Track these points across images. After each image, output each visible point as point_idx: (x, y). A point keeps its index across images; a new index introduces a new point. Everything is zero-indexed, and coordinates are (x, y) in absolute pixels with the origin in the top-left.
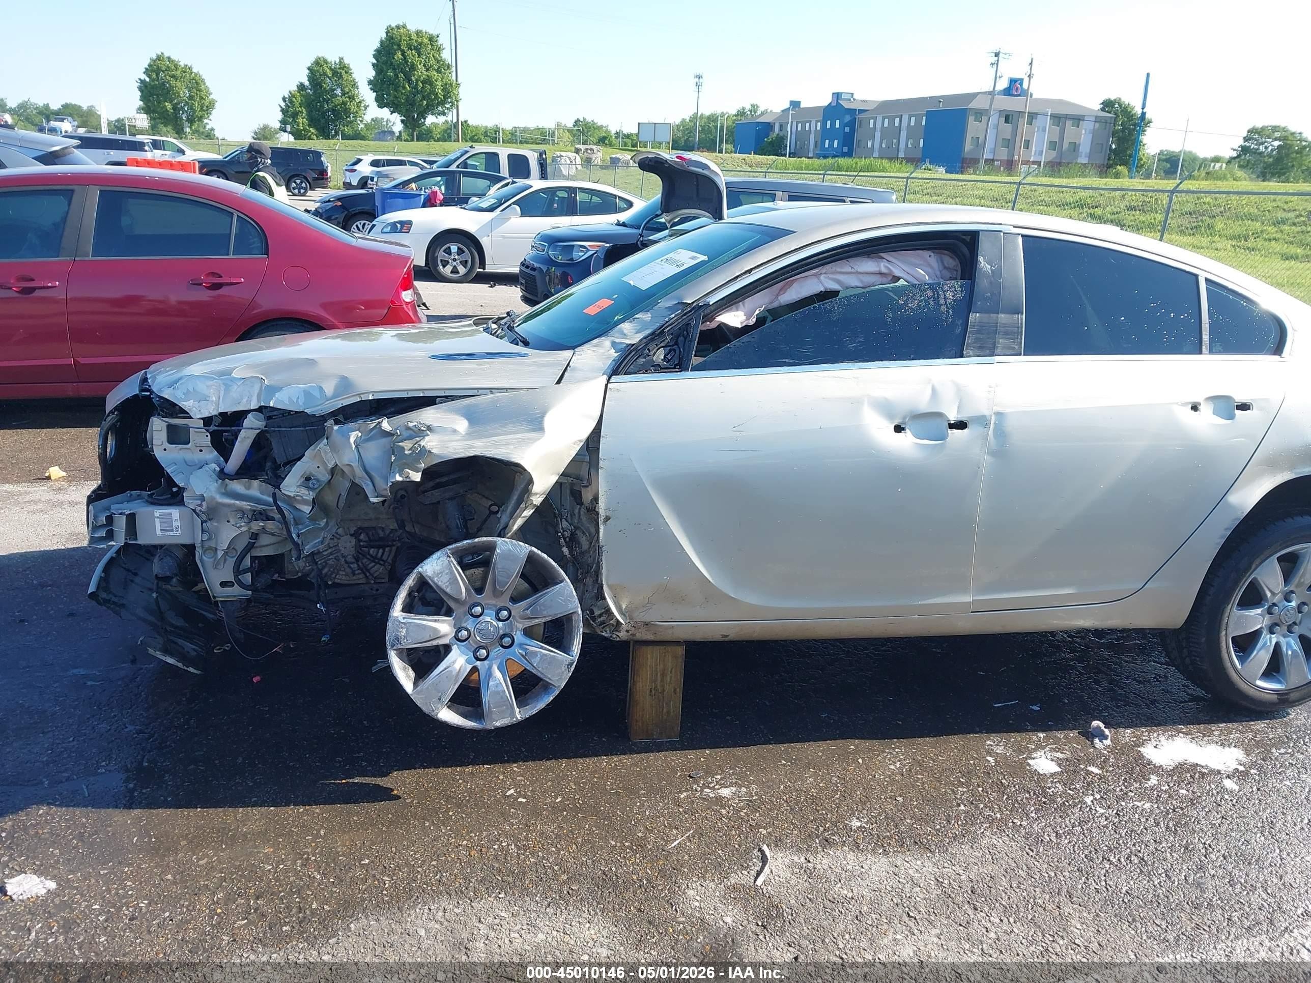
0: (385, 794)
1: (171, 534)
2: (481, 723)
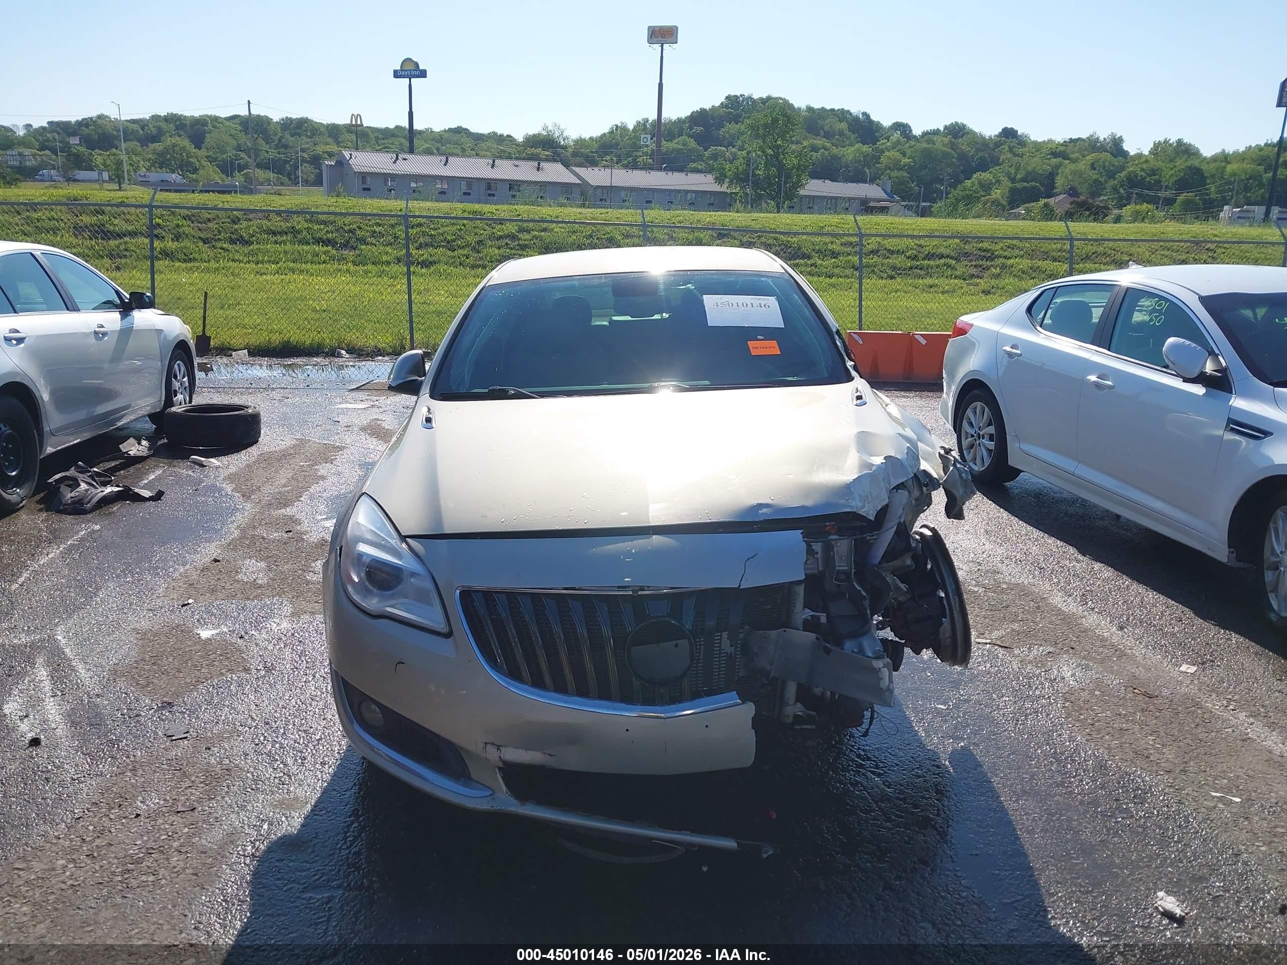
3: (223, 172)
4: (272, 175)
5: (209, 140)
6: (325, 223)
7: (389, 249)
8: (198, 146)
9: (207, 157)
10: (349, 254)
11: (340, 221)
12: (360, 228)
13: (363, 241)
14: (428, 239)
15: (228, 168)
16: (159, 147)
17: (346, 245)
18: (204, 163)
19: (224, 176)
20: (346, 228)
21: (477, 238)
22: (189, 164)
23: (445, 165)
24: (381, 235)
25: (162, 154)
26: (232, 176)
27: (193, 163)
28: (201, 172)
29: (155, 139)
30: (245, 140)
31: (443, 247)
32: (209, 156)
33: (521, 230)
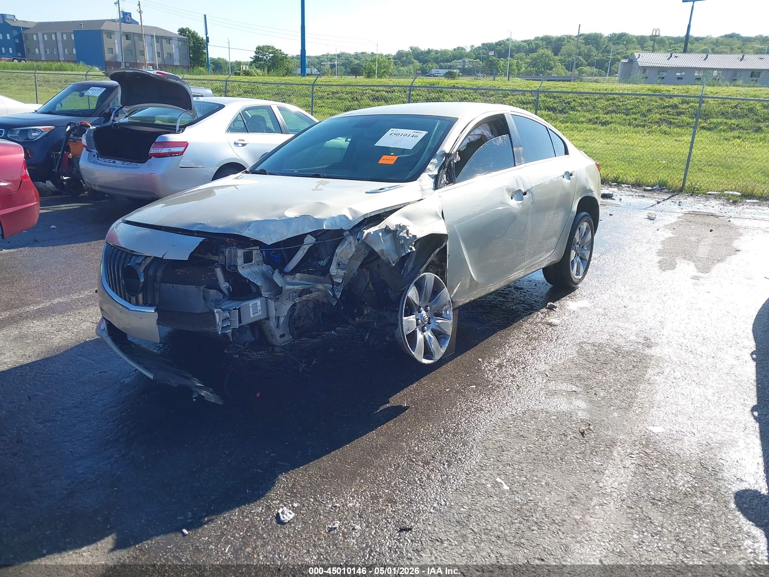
0: (399, 410)
1: (257, 315)
2: (432, 359)
3: (566, 69)
4: (595, 70)
5: (563, 50)
6: (554, 98)
7: (586, 114)
8: (556, 54)
9: (560, 60)
10: (561, 116)
11: (564, 96)
12: (574, 100)
13: (573, 109)
14: (614, 108)
15: (569, 67)
16: (534, 55)
17: (562, 111)
18: (557, 64)
19: (567, 71)
20: (566, 101)
21: (648, 108)
22: (549, 64)
23: (705, 60)
24: (586, 105)
25: (534, 59)
26: (571, 71)
27: (551, 64)
28: (554, 69)
29: (533, 51)
30: (584, 49)
31: (624, 113)
32: (561, 60)
33: (683, 102)
